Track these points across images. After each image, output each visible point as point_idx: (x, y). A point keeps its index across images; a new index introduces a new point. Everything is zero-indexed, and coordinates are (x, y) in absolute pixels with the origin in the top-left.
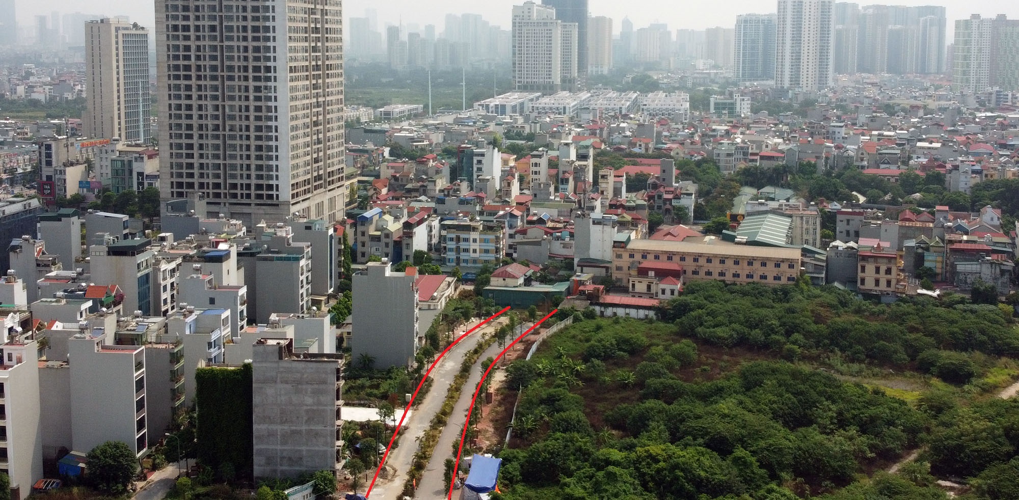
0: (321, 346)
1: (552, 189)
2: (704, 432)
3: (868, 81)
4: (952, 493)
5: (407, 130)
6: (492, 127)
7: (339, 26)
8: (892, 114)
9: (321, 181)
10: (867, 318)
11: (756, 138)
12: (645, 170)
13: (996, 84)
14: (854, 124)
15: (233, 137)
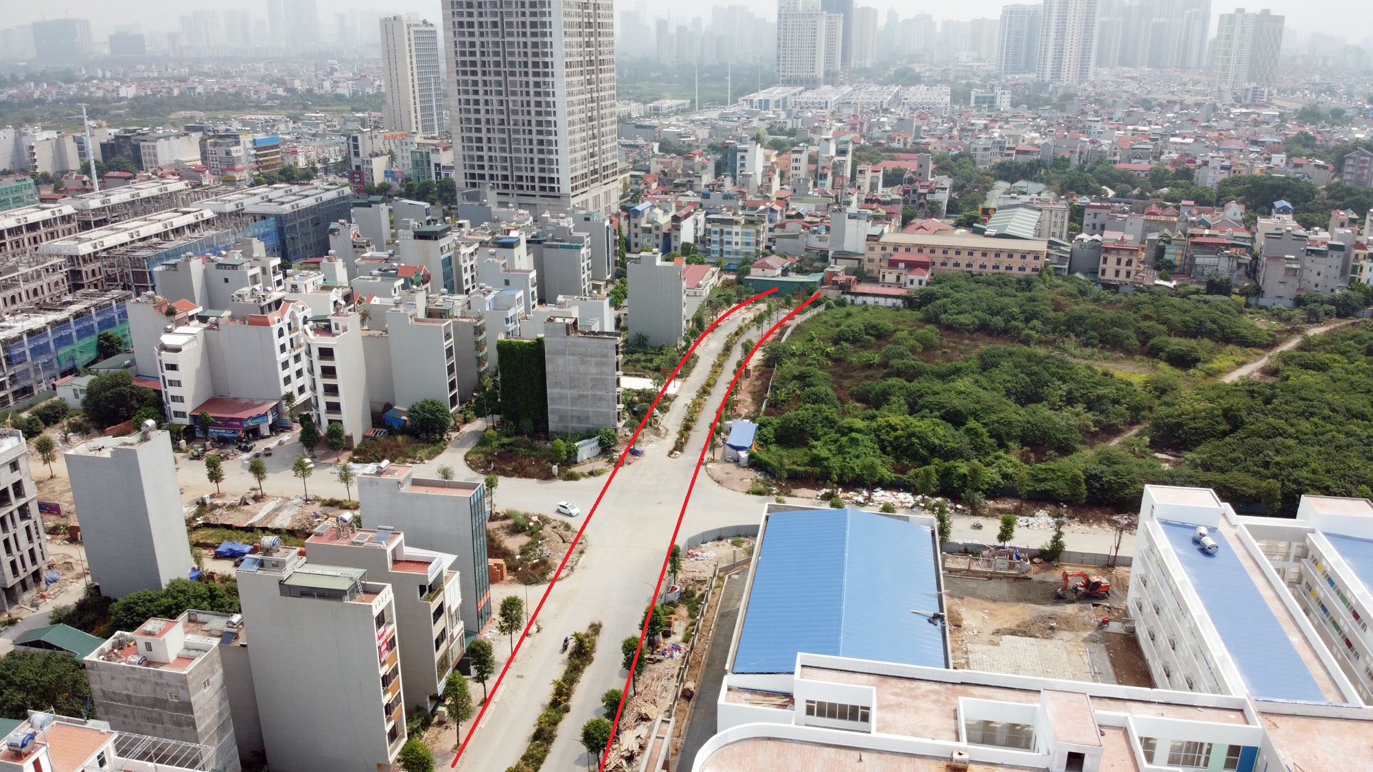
0: (602, 325)
1: (811, 184)
2: (941, 406)
3: (1128, 75)
4: (1167, 465)
5: (675, 126)
6: (755, 122)
7: (610, 21)
8: (1149, 109)
9: (597, 175)
10: (1104, 306)
11: (1014, 132)
12: (902, 164)
13: (1254, 80)
14: (1111, 119)
15: (517, 132)
